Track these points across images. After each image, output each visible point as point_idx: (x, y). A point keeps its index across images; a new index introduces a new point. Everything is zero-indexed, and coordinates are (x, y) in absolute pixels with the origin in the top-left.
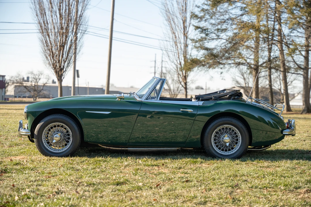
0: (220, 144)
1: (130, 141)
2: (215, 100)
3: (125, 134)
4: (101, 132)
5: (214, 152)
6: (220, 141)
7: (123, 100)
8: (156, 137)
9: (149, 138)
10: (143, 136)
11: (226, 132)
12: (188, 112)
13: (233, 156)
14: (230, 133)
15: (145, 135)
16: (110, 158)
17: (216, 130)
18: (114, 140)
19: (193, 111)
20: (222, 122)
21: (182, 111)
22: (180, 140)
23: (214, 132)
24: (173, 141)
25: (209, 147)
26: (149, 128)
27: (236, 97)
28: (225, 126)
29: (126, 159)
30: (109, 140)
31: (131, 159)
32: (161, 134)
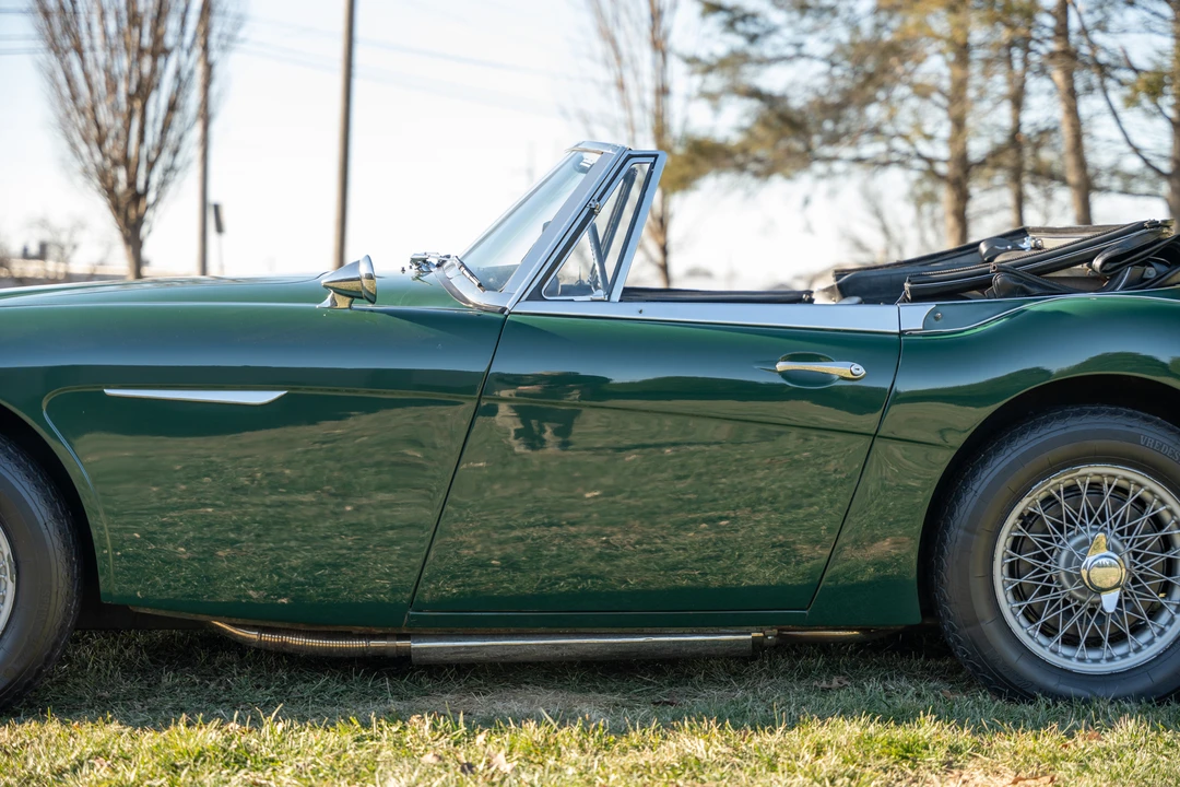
0: (1049, 597)
1: (428, 593)
2: (1011, 292)
3: (392, 543)
4: (238, 528)
5: (1012, 656)
6: (1050, 580)
7: (370, 306)
8: (600, 556)
9: (550, 567)
10: (509, 549)
11: (1091, 516)
12: (826, 378)
13: (1143, 683)
14: (1123, 522)
15: (521, 546)
16: (280, 726)
17: (1026, 501)
18: (316, 583)
19: (861, 371)
20: (1064, 450)
21: (784, 374)
22: (758, 573)
23: (1013, 518)
24: (715, 582)
25: (976, 622)
26: (543, 491)
27: (1151, 272)
28: (1084, 470)
29: (395, 729)
30: (284, 587)
31: (434, 728)
32: (626, 533)
